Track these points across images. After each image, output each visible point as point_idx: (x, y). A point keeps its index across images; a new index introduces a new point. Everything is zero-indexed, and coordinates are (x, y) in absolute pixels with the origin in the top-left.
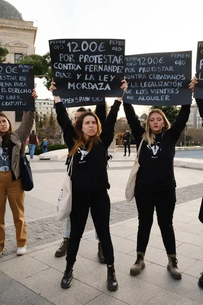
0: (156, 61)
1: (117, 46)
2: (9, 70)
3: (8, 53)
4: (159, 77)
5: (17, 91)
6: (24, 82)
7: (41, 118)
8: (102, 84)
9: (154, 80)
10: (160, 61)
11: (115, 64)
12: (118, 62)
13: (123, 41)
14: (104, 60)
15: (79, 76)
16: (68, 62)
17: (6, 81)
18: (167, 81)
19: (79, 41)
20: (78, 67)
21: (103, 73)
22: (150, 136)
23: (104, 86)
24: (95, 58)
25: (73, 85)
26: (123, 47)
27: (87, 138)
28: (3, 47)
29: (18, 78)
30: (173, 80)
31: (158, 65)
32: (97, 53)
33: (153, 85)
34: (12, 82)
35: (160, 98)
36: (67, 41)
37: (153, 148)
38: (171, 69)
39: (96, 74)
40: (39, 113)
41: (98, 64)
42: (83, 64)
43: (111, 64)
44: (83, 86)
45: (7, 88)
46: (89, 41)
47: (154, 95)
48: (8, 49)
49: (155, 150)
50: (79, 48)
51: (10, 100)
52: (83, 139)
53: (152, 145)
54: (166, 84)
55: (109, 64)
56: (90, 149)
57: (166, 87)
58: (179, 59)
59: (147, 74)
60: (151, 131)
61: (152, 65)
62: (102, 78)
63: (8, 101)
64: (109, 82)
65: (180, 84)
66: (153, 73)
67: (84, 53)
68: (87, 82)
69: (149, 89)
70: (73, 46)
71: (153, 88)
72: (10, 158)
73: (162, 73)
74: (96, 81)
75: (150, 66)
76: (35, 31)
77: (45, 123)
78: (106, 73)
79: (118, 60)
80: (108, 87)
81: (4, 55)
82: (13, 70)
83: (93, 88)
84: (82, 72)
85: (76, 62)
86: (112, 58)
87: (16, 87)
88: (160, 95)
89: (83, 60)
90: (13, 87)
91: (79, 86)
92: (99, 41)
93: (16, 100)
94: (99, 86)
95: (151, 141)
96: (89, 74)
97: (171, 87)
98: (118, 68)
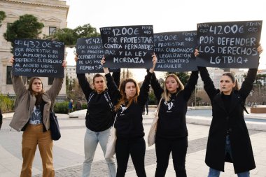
0: (171, 38)
1: (147, 30)
2: (45, 45)
3: (44, 26)
4: (173, 50)
5: (50, 61)
6: (56, 55)
7: (71, 82)
8: (137, 58)
9: (170, 53)
10: (174, 38)
11: (147, 43)
12: (149, 42)
13: (152, 26)
14: (138, 41)
15: (121, 53)
16: (114, 43)
17: (42, 53)
18: (179, 53)
19: (120, 28)
20: (120, 46)
21: (137, 50)
22: (167, 95)
23: (139, 60)
24: (131, 39)
25: (117, 60)
26: (152, 30)
27: (128, 97)
28: (39, 22)
29: (51, 52)
30: (184, 53)
31: (173, 41)
32: (133, 36)
33: (169, 56)
34: (47, 54)
35: (174, 66)
36: (112, 28)
37: (169, 104)
38: (182, 44)
39: (133, 51)
40: (69, 78)
41: (134, 43)
42: (123, 44)
43: (143, 44)
44: (124, 60)
45: (42, 59)
46: (127, 27)
47: (170, 64)
48: (44, 23)
49: (170, 106)
50: (121, 32)
51: (44, 68)
52: (125, 99)
53: (168, 102)
54: (179, 56)
55: (142, 43)
56: (128, 106)
57: (178, 58)
58: (188, 36)
59: (164, 48)
60: (168, 91)
61: (168, 41)
62: (138, 54)
63: (43, 69)
64: (142, 57)
65: (189, 56)
66: (169, 47)
67: (124, 36)
68: (127, 57)
69: (166, 59)
70: (116, 32)
71: (169, 58)
72: (42, 114)
73: (175, 47)
74: (133, 56)
75: (167, 42)
76: (67, 9)
77: (74, 86)
78: (140, 50)
79: (149, 40)
80: (142, 60)
81: (40, 28)
82: (48, 45)
83: (131, 61)
84: (123, 50)
85: (119, 42)
86: (145, 39)
87: (49, 58)
88: (174, 64)
89: (123, 41)
90: (47, 58)
91: (121, 60)
92: (134, 27)
93: (49, 68)
94: (135, 60)
95: (167, 99)
96: (128, 51)
97: (182, 58)
98: (149, 47)
